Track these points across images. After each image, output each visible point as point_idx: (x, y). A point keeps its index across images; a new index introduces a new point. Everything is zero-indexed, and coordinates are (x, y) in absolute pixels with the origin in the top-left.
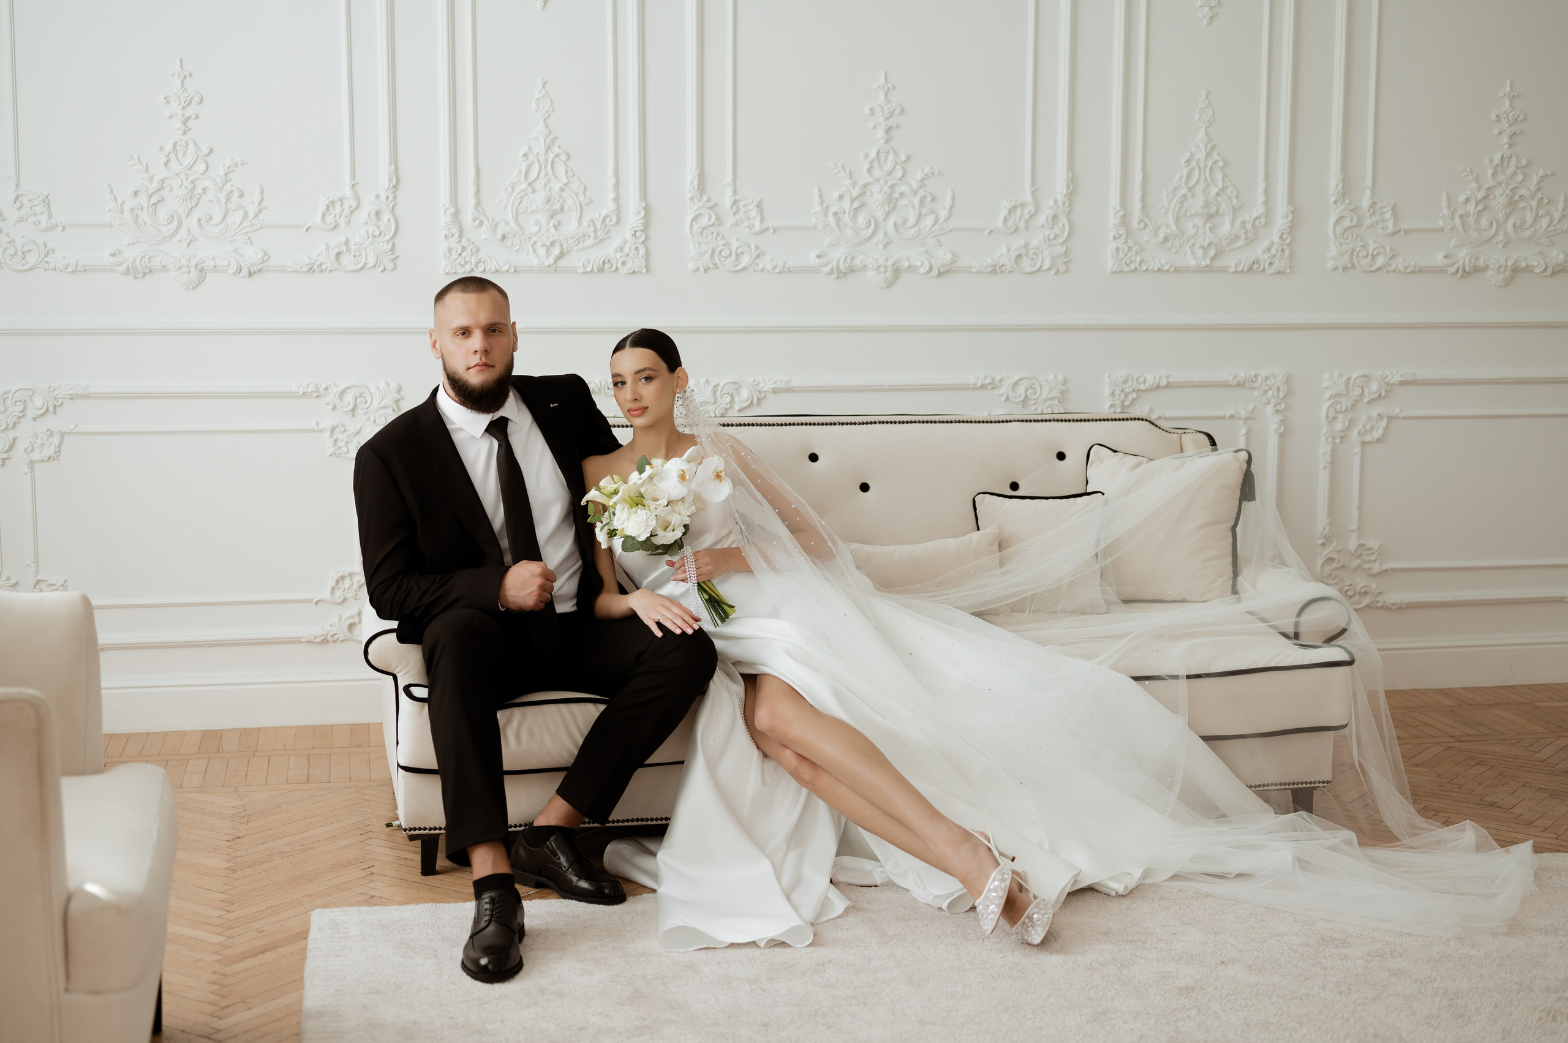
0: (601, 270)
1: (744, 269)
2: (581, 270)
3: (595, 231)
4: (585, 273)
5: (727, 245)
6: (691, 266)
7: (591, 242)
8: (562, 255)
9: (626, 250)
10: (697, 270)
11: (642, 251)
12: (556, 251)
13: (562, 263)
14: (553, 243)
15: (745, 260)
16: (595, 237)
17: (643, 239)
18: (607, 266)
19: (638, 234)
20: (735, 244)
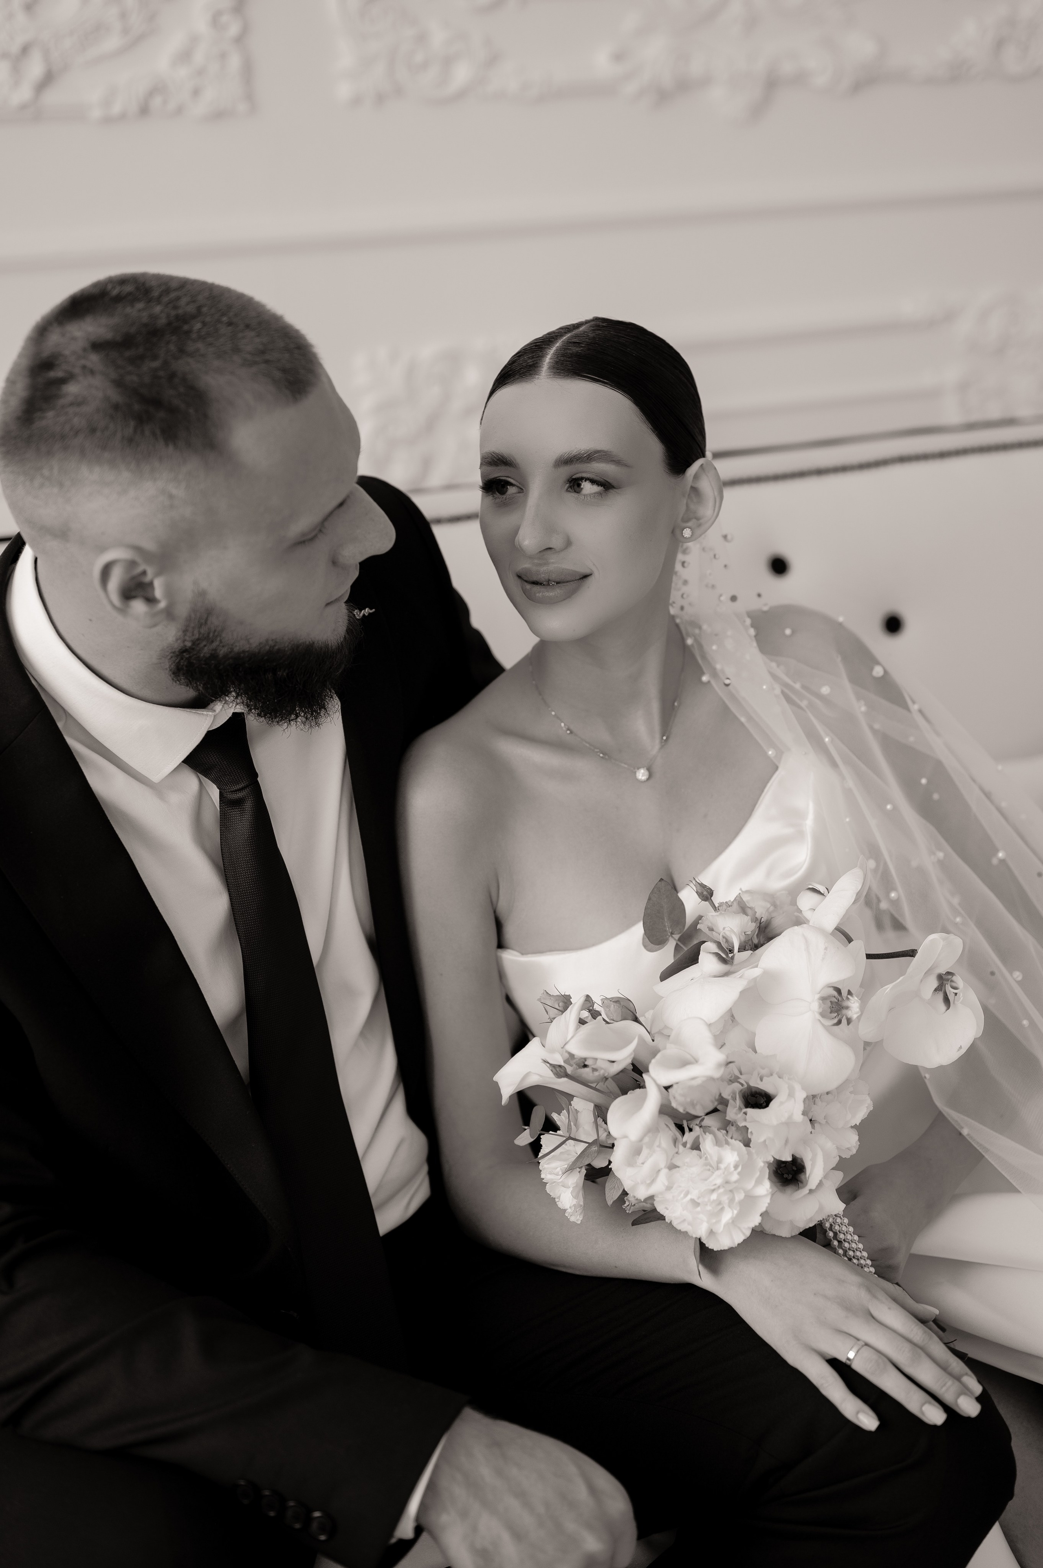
0: (144, 110)
1: (461, 95)
2: (96, 113)
3: (123, 16)
4: (108, 120)
5: (422, 38)
6: (344, 90)
7: (112, 42)
8: (48, 80)
9: (199, 57)
10: (356, 101)
11: (235, 62)
12: (35, 69)
13: (53, 97)
14: (25, 50)
15: (462, 74)
16: (126, 31)
17: (234, 29)
18: (157, 101)
19: (225, 18)
20: (438, 37)
